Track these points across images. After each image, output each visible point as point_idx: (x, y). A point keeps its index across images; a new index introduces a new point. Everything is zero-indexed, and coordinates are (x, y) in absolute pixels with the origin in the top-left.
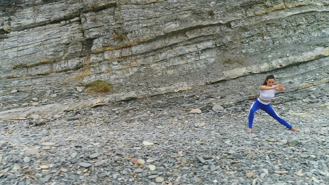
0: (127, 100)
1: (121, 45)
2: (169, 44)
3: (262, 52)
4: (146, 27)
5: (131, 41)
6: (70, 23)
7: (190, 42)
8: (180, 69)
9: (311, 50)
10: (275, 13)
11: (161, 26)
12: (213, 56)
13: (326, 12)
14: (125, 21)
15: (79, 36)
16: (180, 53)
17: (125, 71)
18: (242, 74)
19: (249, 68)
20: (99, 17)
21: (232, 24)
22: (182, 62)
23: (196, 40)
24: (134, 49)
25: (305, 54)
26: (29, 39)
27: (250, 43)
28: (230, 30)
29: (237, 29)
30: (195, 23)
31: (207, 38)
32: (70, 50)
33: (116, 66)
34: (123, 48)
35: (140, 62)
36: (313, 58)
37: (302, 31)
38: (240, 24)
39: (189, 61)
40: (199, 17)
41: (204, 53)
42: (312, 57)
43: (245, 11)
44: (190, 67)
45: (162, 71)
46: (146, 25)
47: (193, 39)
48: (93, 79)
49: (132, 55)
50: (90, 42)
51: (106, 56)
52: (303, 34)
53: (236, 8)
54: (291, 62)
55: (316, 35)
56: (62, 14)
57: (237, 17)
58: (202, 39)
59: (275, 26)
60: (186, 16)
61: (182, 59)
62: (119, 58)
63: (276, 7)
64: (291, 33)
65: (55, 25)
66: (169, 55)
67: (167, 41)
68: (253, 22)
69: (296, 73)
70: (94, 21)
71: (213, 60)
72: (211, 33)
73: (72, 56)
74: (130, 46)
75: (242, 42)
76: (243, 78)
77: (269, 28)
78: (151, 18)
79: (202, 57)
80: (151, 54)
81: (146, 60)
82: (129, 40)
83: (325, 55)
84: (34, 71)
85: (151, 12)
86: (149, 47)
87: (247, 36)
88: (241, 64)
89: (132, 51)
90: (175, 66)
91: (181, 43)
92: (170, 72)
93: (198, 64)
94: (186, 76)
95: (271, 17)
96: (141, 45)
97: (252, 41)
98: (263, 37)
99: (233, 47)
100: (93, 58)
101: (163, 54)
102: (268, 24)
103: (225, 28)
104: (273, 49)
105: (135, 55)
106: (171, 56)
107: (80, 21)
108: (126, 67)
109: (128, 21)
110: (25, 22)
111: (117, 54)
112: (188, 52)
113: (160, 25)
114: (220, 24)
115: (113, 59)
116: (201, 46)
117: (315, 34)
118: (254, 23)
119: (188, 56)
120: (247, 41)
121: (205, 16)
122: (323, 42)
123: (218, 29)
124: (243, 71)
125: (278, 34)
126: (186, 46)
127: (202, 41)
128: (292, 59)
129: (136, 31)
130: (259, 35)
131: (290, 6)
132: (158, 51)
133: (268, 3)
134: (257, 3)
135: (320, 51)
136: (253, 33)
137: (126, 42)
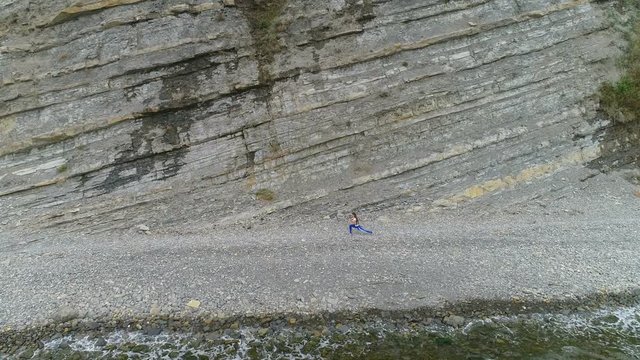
0: (286, 208)
1: (276, 155)
2: (313, 154)
3: (387, 159)
4: (295, 138)
5: (283, 151)
6: (235, 137)
7: (330, 152)
8: (321, 175)
9: (428, 156)
10: (403, 121)
11: (307, 138)
12: (348, 162)
13: (454, 113)
14: (278, 135)
15: (244, 150)
16: (321, 161)
17: (280, 179)
18: (366, 181)
19: (373, 175)
20: (257, 132)
21: (366, 133)
22: (323, 169)
23: (334, 150)
24: (286, 158)
25: (421, 160)
26: (206, 152)
27: (379, 150)
28: (364, 138)
29: (370, 138)
30: (334, 135)
31: (343, 147)
32: (239, 163)
33: (274, 174)
34: (277, 158)
35: (291, 169)
37: (425, 136)
38: (372, 133)
39: (329, 168)
40: (338, 128)
41: (341, 160)
42: (426, 163)
43: (378, 119)
44: (329, 173)
45: (308, 177)
47: (332, 148)
48: (260, 186)
49: (285, 164)
50: (251, 155)
51: (266, 167)
52: (426, 139)
53: (370, 117)
54: (407, 169)
56: (228, 130)
57: (370, 126)
58: (339, 148)
59: (402, 134)
60: (327, 127)
62: (275, 167)
63: (404, 115)
65: (223, 139)
66: (313, 162)
67: (311, 151)
70: (254, 136)
71: (347, 166)
72: (348, 143)
73: (241, 168)
74: (283, 156)
75: (372, 150)
76: (366, 185)
77: (396, 136)
78: (299, 130)
79: (339, 164)
80: (298, 162)
81: (295, 167)
82: (281, 150)
83: (438, 160)
84: (216, 181)
85: (298, 123)
86: (297, 156)
87: (377, 144)
88: (368, 171)
89: (284, 160)
90: (318, 172)
91: (322, 152)
92: (314, 177)
93: (336, 170)
94: (326, 181)
95: (400, 125)
96: (292, 155)
98: (390, 146)
99: (364, 155)
100: (256, 168)
101: (309, 162)
102: (395, 133)
103: (359, 137)
104: (396, 156)
105: (287, 163)
106: (315, 163)
107: (243, 136)
108: (281, 174)
109: (280, 134)
110: (201, 138)
111: (273, 164)
112: (328, 160)
113: (306, 136)
114: (355, 134)
115: (271, 169)
116: (338, 155)
117: (436, 139)
118: (384, 132)
119: (328, 163)
120: (376, 149)
121: (342, 127)
122: (440, 147)
123: (353, 139)
124: (368, 178)
125: (402, 142)
126: (327, 155)
127: (339, 151)
128: (408, 166)
129: (287, 142)
130: (386, 143)
131: (418, 113)
132: (304, 159)
133: (399, 111)
134: (389, 111)
135: (434, 156)
136: (381, 141)
137: (279, 153)
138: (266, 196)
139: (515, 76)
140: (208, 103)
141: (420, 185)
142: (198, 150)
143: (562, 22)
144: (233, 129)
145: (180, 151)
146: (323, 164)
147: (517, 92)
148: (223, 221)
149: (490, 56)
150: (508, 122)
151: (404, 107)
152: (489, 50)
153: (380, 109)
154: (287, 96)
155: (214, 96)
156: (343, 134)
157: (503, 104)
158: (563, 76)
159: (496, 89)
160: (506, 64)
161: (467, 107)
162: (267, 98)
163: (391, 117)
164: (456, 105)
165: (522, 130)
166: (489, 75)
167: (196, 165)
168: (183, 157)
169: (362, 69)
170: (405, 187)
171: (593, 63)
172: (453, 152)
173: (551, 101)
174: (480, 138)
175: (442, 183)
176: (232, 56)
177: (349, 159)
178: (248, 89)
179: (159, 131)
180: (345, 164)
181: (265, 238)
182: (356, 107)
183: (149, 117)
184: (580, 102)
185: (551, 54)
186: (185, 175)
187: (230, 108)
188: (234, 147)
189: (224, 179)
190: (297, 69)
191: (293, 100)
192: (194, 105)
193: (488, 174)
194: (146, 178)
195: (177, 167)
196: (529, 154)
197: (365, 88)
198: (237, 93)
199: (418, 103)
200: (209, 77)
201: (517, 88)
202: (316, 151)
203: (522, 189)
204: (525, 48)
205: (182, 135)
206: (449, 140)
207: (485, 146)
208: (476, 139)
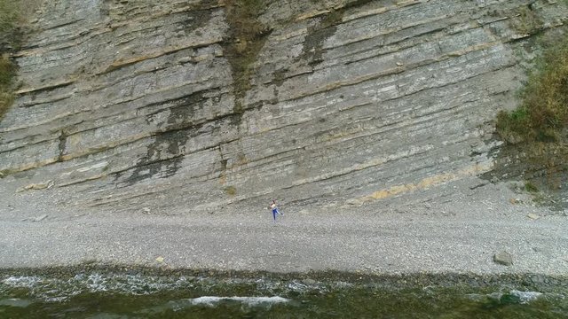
0: (241, 201)
1: (241, 163)
2: (268, 162)
3: (320, 168)
4: (255, 151)
5: (247, 160)
6: (215, 149)
7: (279, 161)
8: (272, 177)
9: (351, 166)
10: (334, 140)
11: (263, 151)
13: (376, 134)
15: (220, 159)
17: (243, 179)
18: (302, 183)
19: (307, 179)
20: (230, 146)
21: (306, 148)
22: (274, 173)
23: (283, 160)
24: (248, 165)
25: (345, 169)
26: (195, 159)
28: (304, 152)
29: (309, 152)
30: (283, 149)
31: (289, 158)
32: (216, 168)
33: (239, 176)
35: (251, 172)
36: (349, 172)
37: (351, 151)
38: (311, 148)
39: (278, 172)
40: (286, 145)
41: (287, 167)
42: (349, 170)
43: (316, 138)
44: (277, 176)
45: (263, 178)
47: (281, 159)
48: (228, 184)
49: (247, 169)
50: (225, 162)
51: (234, 170)
52: (351, 153)
53: (310, 137)
56: (211, 145)
57: (310, 143)
59: (333, 149)
60: (278, 143)
62: (240, 171)
63: (336, 135)
64: (343, 153)
65: (207, 150)
67: (266, 161)
68: (319, 146)
70: (227, 149)
71: (291, 172)
72: (292, 155)
73: (217, 171)
74: (246, 163)
75: (310, 161)
76: (302, 186)
77: (328, 151)
78: (259, 145)
79: (286, 170)
80: (258, 167)
81: (255, 171)
83: (359, 169)
84: (200, 179)
85: (259, 140)
86: (256, 163)
87: (313, 156)
88: (305, 176)
90: (270, 175)
91: (274, 161)
92: (267, 179)
93: (283, 174)
94: (273, 182)
95: (332, 142)
96: (252, 163)
97: (316, 160)
98: (323, 158)
99: (304, 164)
100: (227, 171)
101: (264, 168)
102: (327, 148)
103: (301, 151)
104: (327, 166)
105: (249, 168)
106: (268, 169)
107: (220, 149)
108: (244, 176)
109: (245, 148)
110: (192, 149)
111: (239, 168)
112: (278, 167)
114: (298, 149)
115: (237, 172)
116: (285, 163)
117: (360, 153)
119: (278, 169)
120: (313, 160)
121: (289, 144)
122: (361, 159)
123: (297, 152)
124: (303, 181)
125: (332, 155)
126: (277, 163)
127: (286, 160)
128: (334, 173)
129: (250, 154)
130: (320, 156)
131: (346, 134)
132: (262, 165)
133: (332, 133)
134: (324, 132)
135: (356, 166)
136: (317, 154)
137: (244, 161)
138: (231, 191)
139: (430, 104)
140: (200, 126)
141: (342, 187)
142: (190, 158)
143: (476, 60)
144: (213, 144)
145: (178, 159)
146: (274, 169)
147: (431, 117)
148: (197, 208)
149: (411, 89)
150: (419, 140)
151: (336, 129)
152: (411, 84)
153: (319, 130)
154: (252, 121)
155: (203, 121)
156: (289, 149)
157: (418, 126)
158: (470, 104)
159: (413, 115)
160: (423, 96)
161: (387, 128)
162: (238, 122)
163: (326, 137)
164: (379, 127)
165: (428, 148)
166: (409, 103)
167: (188, 168)
168: (180, 162)
169: (310, 100)
170: (330, 188)
171: (495, 94)
172: (370, 164)
173: (458, 125)
174: (394, 153)
175: (358, 187)
176: (217, 93)
177: (293, 167)
178: (226, 116)
179: (165, 145)
180: (290, 170)
181: (217, 221)
182: (302, 129)
183: (160, 135)
184: (480, 126)
185: (464, 86)
186: (180, 174)
187: (214, 129)
188: (213, 157)
189: (205, 178)
190: (261, 101)
191: (256, 124)
192: (190, 127)
193: (396, 181)
194: (155, 176)
195: (175, 169)
196: (432, 167)
197: (310, 115)
198: (219, 119)
199: (347, 126)
200: (201, 107)
201: (432, 113)
202: (270, 160)
203: (420, 193)
204: (442, 82)
205: (180, 148)
206: (369, 155)
207: (397, 160)
208: (391, 154)
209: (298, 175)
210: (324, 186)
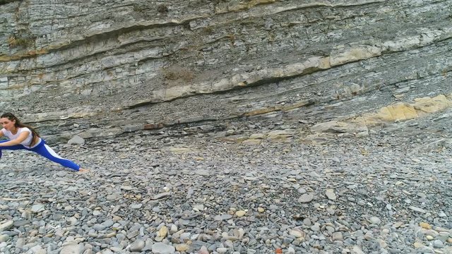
1: (20, 54)
2: (93, 53)
3: (228, 64)
4: (63, 29)
5: (39, 48)
7: (124, 50)
8: (101, 88)
9: (302, 61)
10: (259, 8)
11: (85, 27)
12: (157, 69)
13: (344, 7)
14: (33, 21)
16: (106, 66)
17: (16, 91)
18: (180, 95)
19: (195, 86)
21: (192, 24)
22: (107, 78)
23: (132, 47)
24: (40, 60)
25: (289, 67)
27: (215, 51)
28: (189, 33)
29: (199, 31)
30: (133, 23)
31: (150, 44)
33: (3, 83)
34: (23, 58)
35: (47, 78)
36: (300, 72)
37: (297, 33)
38: (204, 25)
39: (119, 77)
40: (142, 14)
41: (144, 65)
42: (299, 70)
43: (215, 5)
44: (116, 85)
45: (76, 90)
46: (62, 26)
47: (129, 45)
49: (36, 69)
52: (298, 37)
54: (260, 78)
55: (318, 40)
57: (199, 14)
58: (141, 45)
59: (255, 26)
60: (124, 13)
61: (108, 74)
62: (13, 72)
64: (279, 36)
66: (90, 68)
67: (89, 49)
68: (223, 20)
69: (272, 94)
71: (154, 74)
72: (158, 37)
74: (35, 56)
75: (201, 50)
76: (181, 100)
77: (244, 30)
78: (74, 17)
79: (138, 72)
80: (66, 67)
81: (57, 75)
82: (35, 47)
83: (321, 67)
85: (76, 8)
86: (63, 56)
87: (210, 41)
88: (188, 79)
89: (36, 63)
90: (96, 83)
91: (110, 50)
92: (86, 92)
93: (132, 81)
96: (52, 54)
97: (216, 48)
98: (233, 43)
99: (186, 56)
101: (83, 67)
102: (243, 24)
103: (179, 31)
104: (244, 59)
105: (42, 68)
106: (94, 69)
108: (22, 84)
109: (36, 20)
111: (12, 66)
112: (119, 64)
113: (84, 25)
114: (172, 25)
116: (140, 56)
118: (224, 22)
119: (118, 70)
120: (209, 48)
121: (151, 13)
122: (323, 49)
123: (169, 32)
124: (185, 89)
125: (256, 38)
126: (118, 56)
127: (141, 49)
128: (265, 72)
129: (48, 35)
130: (227, 39)
132: (76, 62)
135: (314, 61)
136: (218, 36)
137: (30, 50)
141: (289, 102)
150: (432, 21)
156: (150, 22)
170: (257, 103)
172: (346, 56)
174: (392, 39)
175: (330, 101)
177: (159, 66)
180: (150, 71)
193: (416, 89)
202: (99, 48)
206: (338, 41)
207: (402, 51)
208: (385, 39)
209: (170, 78)
210: (239, 101)
